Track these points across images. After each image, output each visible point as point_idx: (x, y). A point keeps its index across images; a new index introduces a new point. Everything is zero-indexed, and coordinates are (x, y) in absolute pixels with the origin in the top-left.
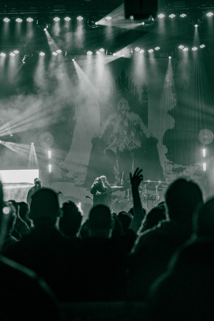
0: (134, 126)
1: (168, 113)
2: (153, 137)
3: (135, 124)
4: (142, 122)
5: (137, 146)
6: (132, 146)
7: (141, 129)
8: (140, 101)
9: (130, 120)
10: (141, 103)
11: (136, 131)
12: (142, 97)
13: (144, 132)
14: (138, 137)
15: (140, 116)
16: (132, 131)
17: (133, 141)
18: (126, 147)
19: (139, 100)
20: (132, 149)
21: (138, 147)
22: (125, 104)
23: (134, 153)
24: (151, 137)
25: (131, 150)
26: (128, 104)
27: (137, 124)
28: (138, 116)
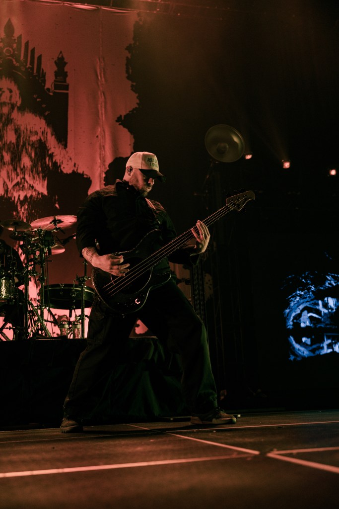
0: (31, 143)
1: (117, 121)
2: (80, 171)
3: (34, 138)
4: (52, 135)
5: (35, 190)
6: (23, 188)
7: (48, 151)
8: (48, 89)
9: (22, 128)
10: (51, 94)
11: (35, 156)
12: (55, 81)
13: (57, 158)
14: (40, 169)
15: (49, 123)
16: (24, 153)
17: (27, 177)
18: (7, 191)
19: (46, 88)
20: (22, 198)
21: (39, 194)
22: (11, 91)
23: (26, 207)
24: (73, 171)
25: (19, 198)
26: (18, 92)
27: (40, 140)
28: (43, 122)
